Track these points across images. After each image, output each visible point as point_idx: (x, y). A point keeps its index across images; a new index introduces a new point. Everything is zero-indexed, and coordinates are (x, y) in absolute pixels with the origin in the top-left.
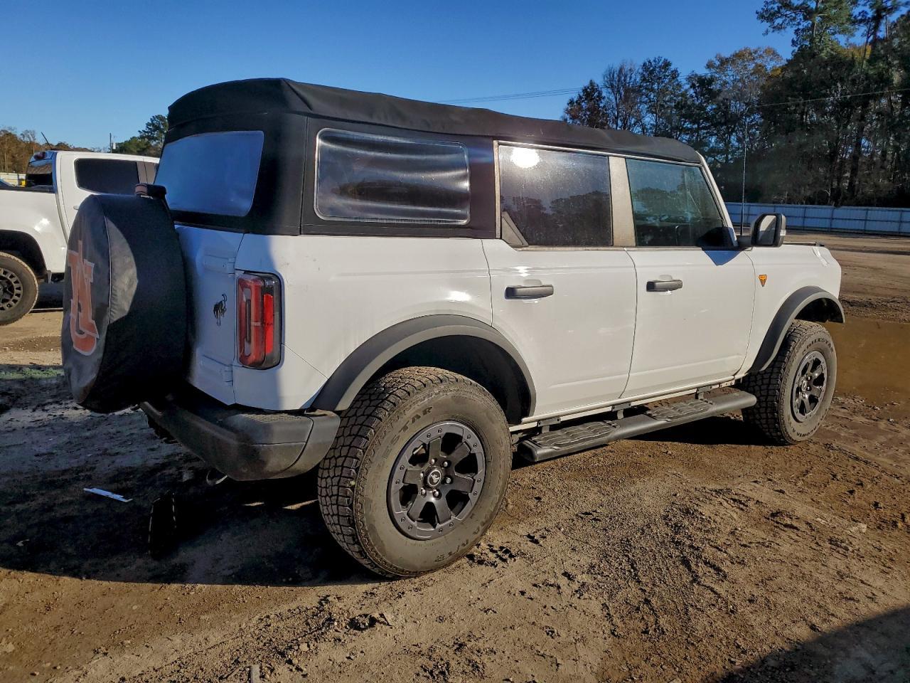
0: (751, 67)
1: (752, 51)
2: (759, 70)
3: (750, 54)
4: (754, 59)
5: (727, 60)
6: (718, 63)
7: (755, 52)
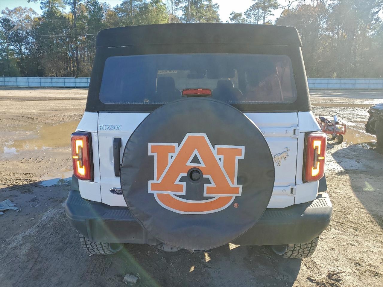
0: (24, 16)
1: (23, 9)
2: (28, 18)
3: (23, 10)
4: (24, 12)
5: (12, 11)
6: (7, 12)
7: (25, 9)
